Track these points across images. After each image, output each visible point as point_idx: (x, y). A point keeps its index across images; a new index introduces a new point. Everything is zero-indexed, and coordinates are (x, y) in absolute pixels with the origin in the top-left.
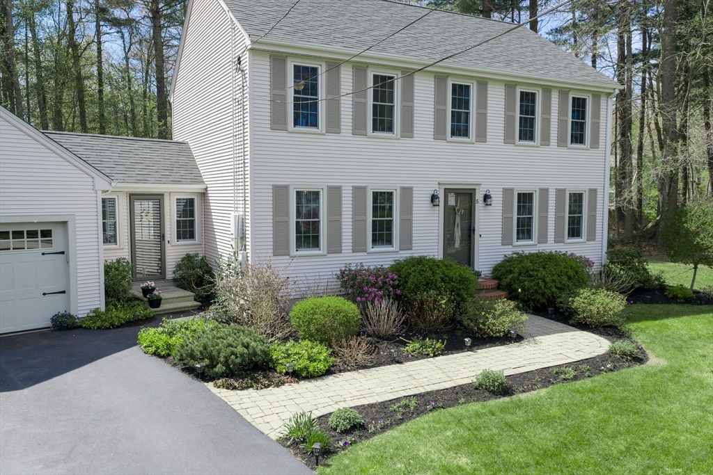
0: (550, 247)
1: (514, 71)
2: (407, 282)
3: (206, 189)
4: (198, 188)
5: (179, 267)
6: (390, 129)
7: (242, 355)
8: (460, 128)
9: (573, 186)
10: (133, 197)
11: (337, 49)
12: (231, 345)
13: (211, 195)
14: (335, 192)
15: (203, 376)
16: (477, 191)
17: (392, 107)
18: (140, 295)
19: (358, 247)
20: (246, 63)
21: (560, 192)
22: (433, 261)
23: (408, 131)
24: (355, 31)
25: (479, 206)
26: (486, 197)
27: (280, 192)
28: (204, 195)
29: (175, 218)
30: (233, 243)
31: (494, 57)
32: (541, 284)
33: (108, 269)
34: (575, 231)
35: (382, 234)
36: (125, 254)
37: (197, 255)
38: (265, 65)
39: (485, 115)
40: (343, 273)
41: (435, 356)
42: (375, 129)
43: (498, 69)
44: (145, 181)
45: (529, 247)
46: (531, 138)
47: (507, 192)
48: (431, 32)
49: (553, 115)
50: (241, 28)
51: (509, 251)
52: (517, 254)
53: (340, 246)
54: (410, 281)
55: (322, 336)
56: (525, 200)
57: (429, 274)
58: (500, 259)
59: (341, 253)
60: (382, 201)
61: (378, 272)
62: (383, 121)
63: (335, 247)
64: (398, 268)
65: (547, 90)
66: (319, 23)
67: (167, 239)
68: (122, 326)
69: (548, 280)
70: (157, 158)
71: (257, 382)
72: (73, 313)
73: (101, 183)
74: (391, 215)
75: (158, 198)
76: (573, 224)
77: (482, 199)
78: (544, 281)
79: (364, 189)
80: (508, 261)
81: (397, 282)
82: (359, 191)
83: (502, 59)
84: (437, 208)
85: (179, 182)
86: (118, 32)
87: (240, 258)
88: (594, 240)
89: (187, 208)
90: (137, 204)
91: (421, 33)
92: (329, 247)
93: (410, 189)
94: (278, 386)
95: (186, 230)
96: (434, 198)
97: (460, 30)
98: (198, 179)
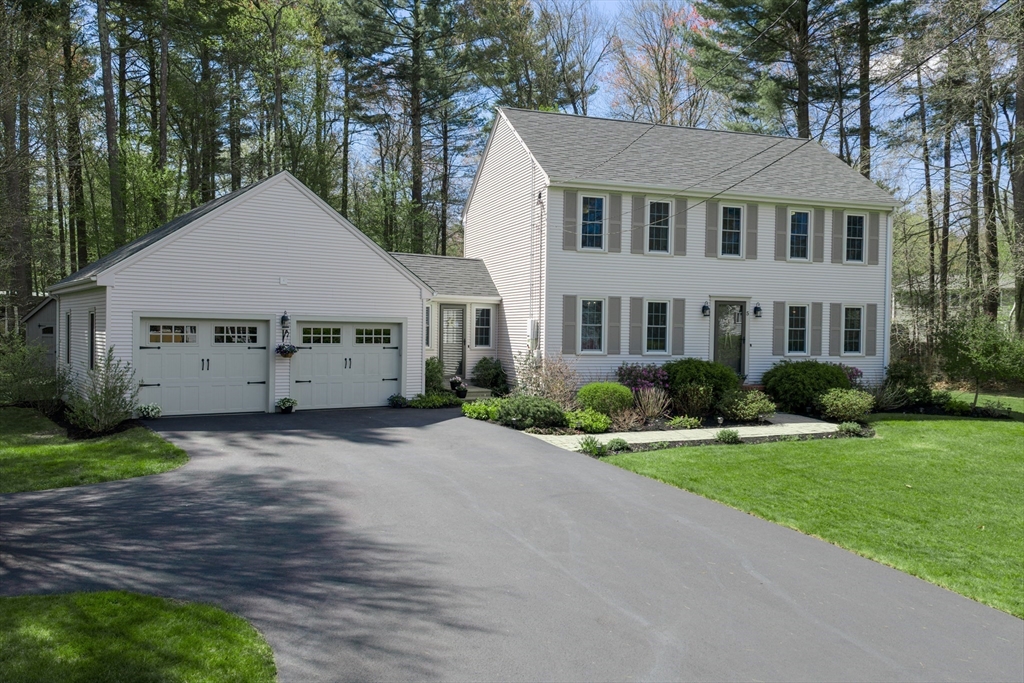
0: (824, 358)
1: (786, 194)
2: (675, 378)
3: (501, 301)
4: (494, 299)
5: (477, 368)
6: (665, 248)
7: (545, 412)
8: (731, 247)
9: (848, 300)
10: (443, 306)
11: (618, 183)
12: (536, 406)
13: (505, 305)
14: (615, 302)
15: (518, 426)
16: (747, 304)
17: (667, 229)
18: (449, 388)
19: (635, 349)
20: (545, 198)
21: (835, 307)
22: (700, 362)
23: (681, 249)
24: (635, 163)
25: (750, 317)
26: (757, 310)
27: (569, 301)
28: (499, 306)
29: (474, 326)
30: (529, 344)
31: (766, 181)
32: (801, 386)
33: (427, 364)
34: (852, 345)
35: (657, 339)
36: (435, 354)
37: (492, 358)
38: (560, 197)
39: (756, 234)
40: (620, 369)
41: (691, 428)
42: (651, 248)
43: (769, 192)
44: (453, 293)
45: (797, 357)
46: (804, 255)
47: (778, 306)
48: (709, 157)
49: (828, 234)
50: (541, 168)
51: (777, 359)
52: (785, 361)
53: (619, 348)
54: (678, 377)
55: (603, 408)
56: (797, 315)
57: (694, 371)
58: (769, 367)
59: (619, 354)
60: (657, 311)
61: (651, 369)
62: (659, 242)
63: (615, 349)
64: (668, 367)
65: (820, 211)
66: (604, 159)
67: (468, 343)
68: (441, 407)
69: (805, 382)
70: (459, 274)
71: (556, 430)
72: (403, 396)
73: (426, 293)
74: (665, 323)
75: (461, 309)
76: (851, 338)
77: (752, 311)
78: (804, 384)
79: (641, 300)
80: (777, 369)
81: (666, 378)
82: (636, 302)
83: (775, 182)
84: (707, 318)
85: (479, 294)
86: (375, 134)
87: (535, 355)
88: (874, 354)
89: (484, 316)
90: (445, 312)
91: (697, 160)
92: (608, 349)
93: (683, 301)
94: (570, 434)
95: (483, 338)
96: (705, 309)
97: (739, 152)
98: (494, 292)
